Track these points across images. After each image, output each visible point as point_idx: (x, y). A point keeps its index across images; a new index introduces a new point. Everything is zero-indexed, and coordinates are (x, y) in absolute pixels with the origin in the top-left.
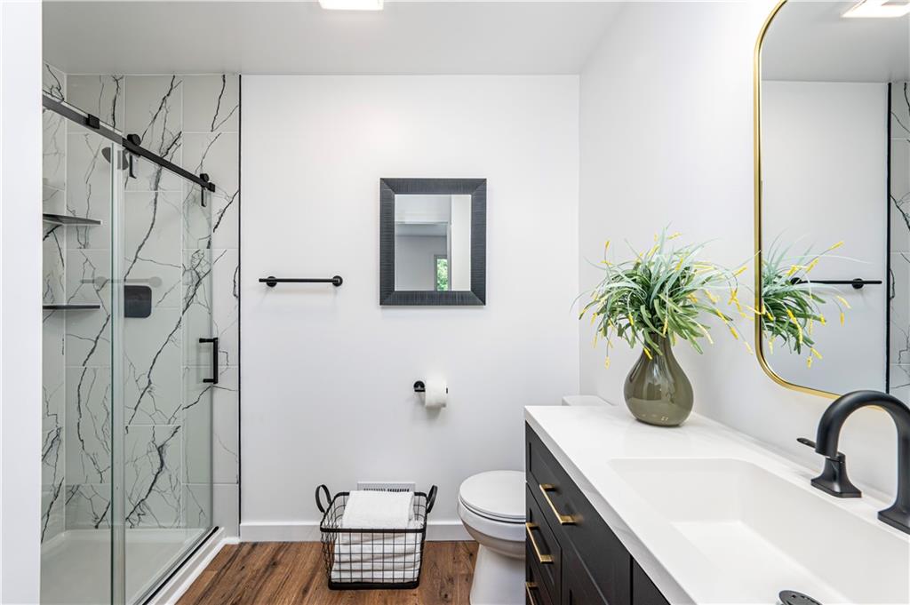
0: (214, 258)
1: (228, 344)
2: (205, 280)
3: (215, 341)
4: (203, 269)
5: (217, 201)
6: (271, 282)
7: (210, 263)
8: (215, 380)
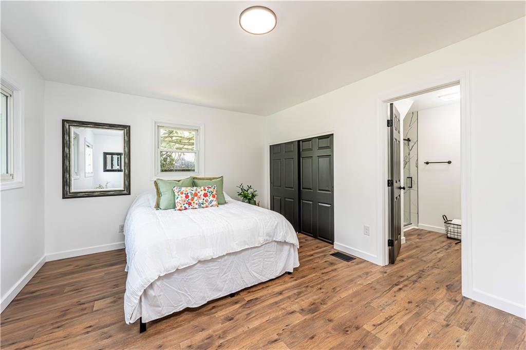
0: (411, 157)
1: (414, 179)
2: (408, 163)
3: (411, 178)
4: (407, 160)
5: (411, 144)
6: (427, 163)
7: (409, 159)
8: (411, 187)
